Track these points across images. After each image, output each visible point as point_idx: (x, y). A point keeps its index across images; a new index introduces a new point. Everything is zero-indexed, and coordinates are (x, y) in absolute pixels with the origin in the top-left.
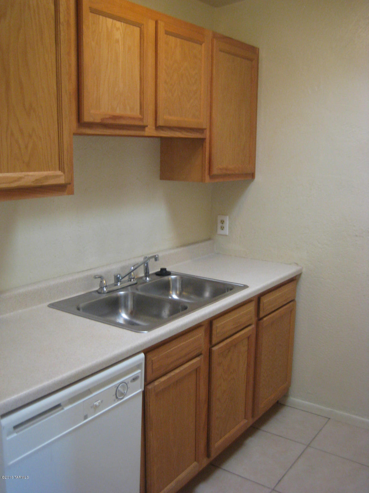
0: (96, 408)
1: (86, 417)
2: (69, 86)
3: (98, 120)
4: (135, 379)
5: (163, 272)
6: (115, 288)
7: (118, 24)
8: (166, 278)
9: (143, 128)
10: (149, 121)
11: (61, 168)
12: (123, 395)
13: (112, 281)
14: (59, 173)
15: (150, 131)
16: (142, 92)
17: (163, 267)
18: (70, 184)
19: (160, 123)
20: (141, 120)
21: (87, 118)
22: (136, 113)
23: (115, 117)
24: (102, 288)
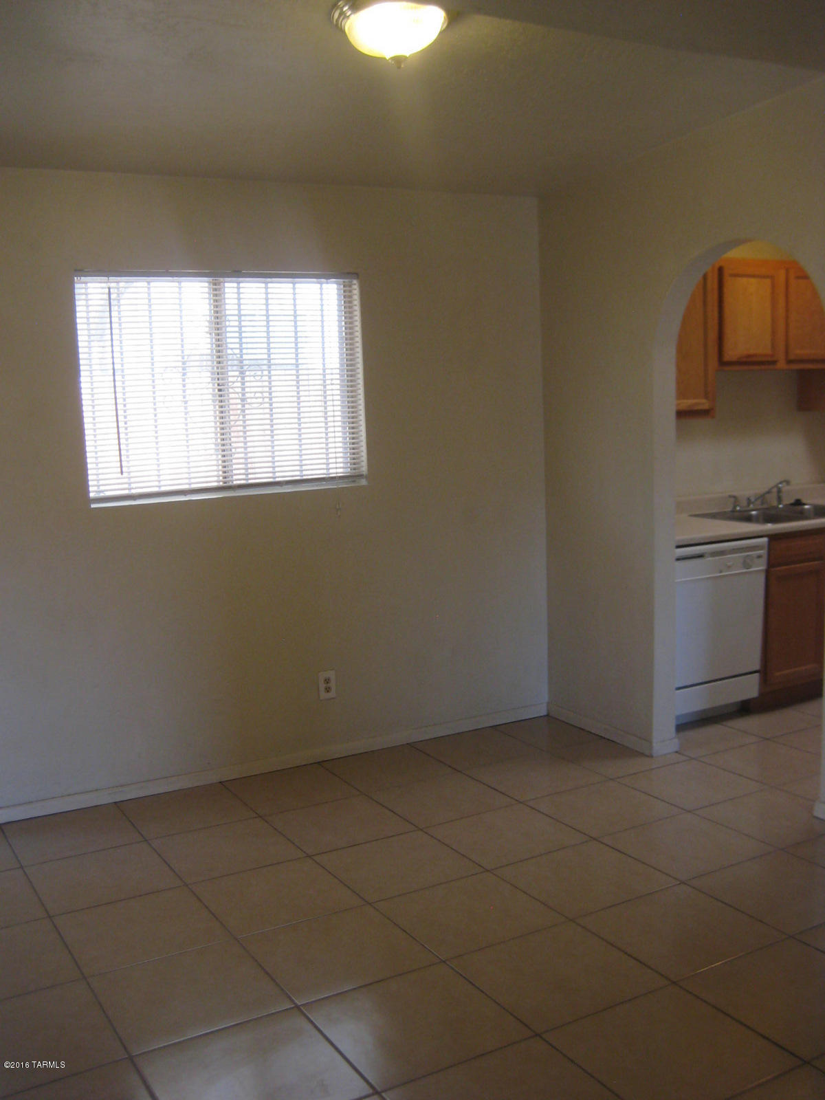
0: (729, 567)
1: (721, 572)
2: (713, 335)
3: (734, 359)
4: (759, 557)
5: (798, 503)
6: (748, 509)
7: (753, 280)
8: (799, 508)
9: (774, 362)
10: (781, 356)
11: (706, 398)
12: (749, 567)
13: (744, 503)
14: (704, 401)
15: (782, 365)
16: (774, 333)
17: (798, 497)
18: (712, 409)
19: (792, 357)
20: (772, 356)
21: (727, 358)
22: (768, 351)
23: (749, 356)
24: (735, 507)
